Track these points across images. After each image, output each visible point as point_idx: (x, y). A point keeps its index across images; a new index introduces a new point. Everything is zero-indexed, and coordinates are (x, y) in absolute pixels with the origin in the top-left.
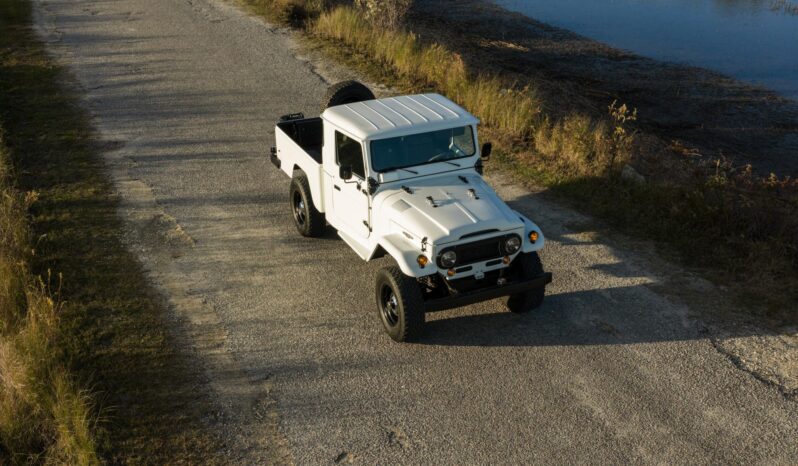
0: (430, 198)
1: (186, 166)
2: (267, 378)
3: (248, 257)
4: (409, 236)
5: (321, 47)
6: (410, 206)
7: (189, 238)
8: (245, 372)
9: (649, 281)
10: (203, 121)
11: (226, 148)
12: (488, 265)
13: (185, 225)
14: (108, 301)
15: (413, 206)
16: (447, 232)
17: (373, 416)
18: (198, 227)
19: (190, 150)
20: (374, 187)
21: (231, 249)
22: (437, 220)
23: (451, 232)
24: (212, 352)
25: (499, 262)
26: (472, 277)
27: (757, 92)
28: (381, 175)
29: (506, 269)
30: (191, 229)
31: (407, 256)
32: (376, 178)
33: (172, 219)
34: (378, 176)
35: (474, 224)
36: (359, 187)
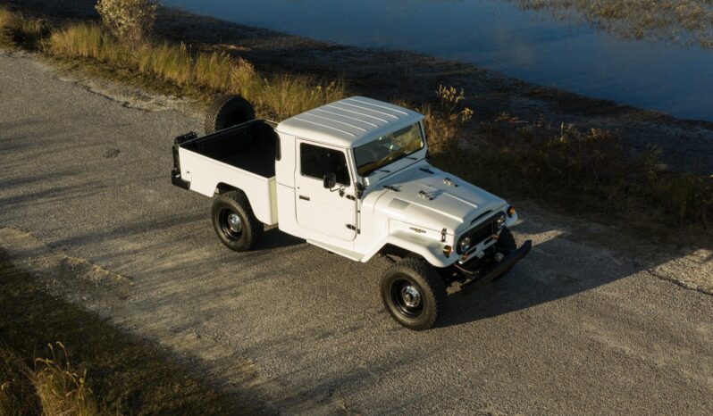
0: (422, 192)
1: (45, 204)
2: (331, 395)
3: (201, 283)
4: (420, 231)
5: (77, 66)
6: (407, 204)
7: (119, 277)
8: (304, 395)
9: (559, 233)
10: (21, 155)
11: (73, 180)
12: (485, 244)
13: (104, 264)
14: (97, 357)
15: (412, 202)
16: (461, 221)
17: (459, 404)
18: (119, 265)
19: (34, 188)
20: (362, 191)
21: (177, 278)
22: (442, 211)
23: (464, 219)
24: (253, 383)
25: (491, 239)
26: (475, 258)
27: (458, 65)
28: (367, 179)
29: (495, 244)
30: (114, 267)
31: (432, 248)
32: (361, 182)
33: (82, 260)
34: (363, 180)
35: (475, 209)
36: (342, 194)
